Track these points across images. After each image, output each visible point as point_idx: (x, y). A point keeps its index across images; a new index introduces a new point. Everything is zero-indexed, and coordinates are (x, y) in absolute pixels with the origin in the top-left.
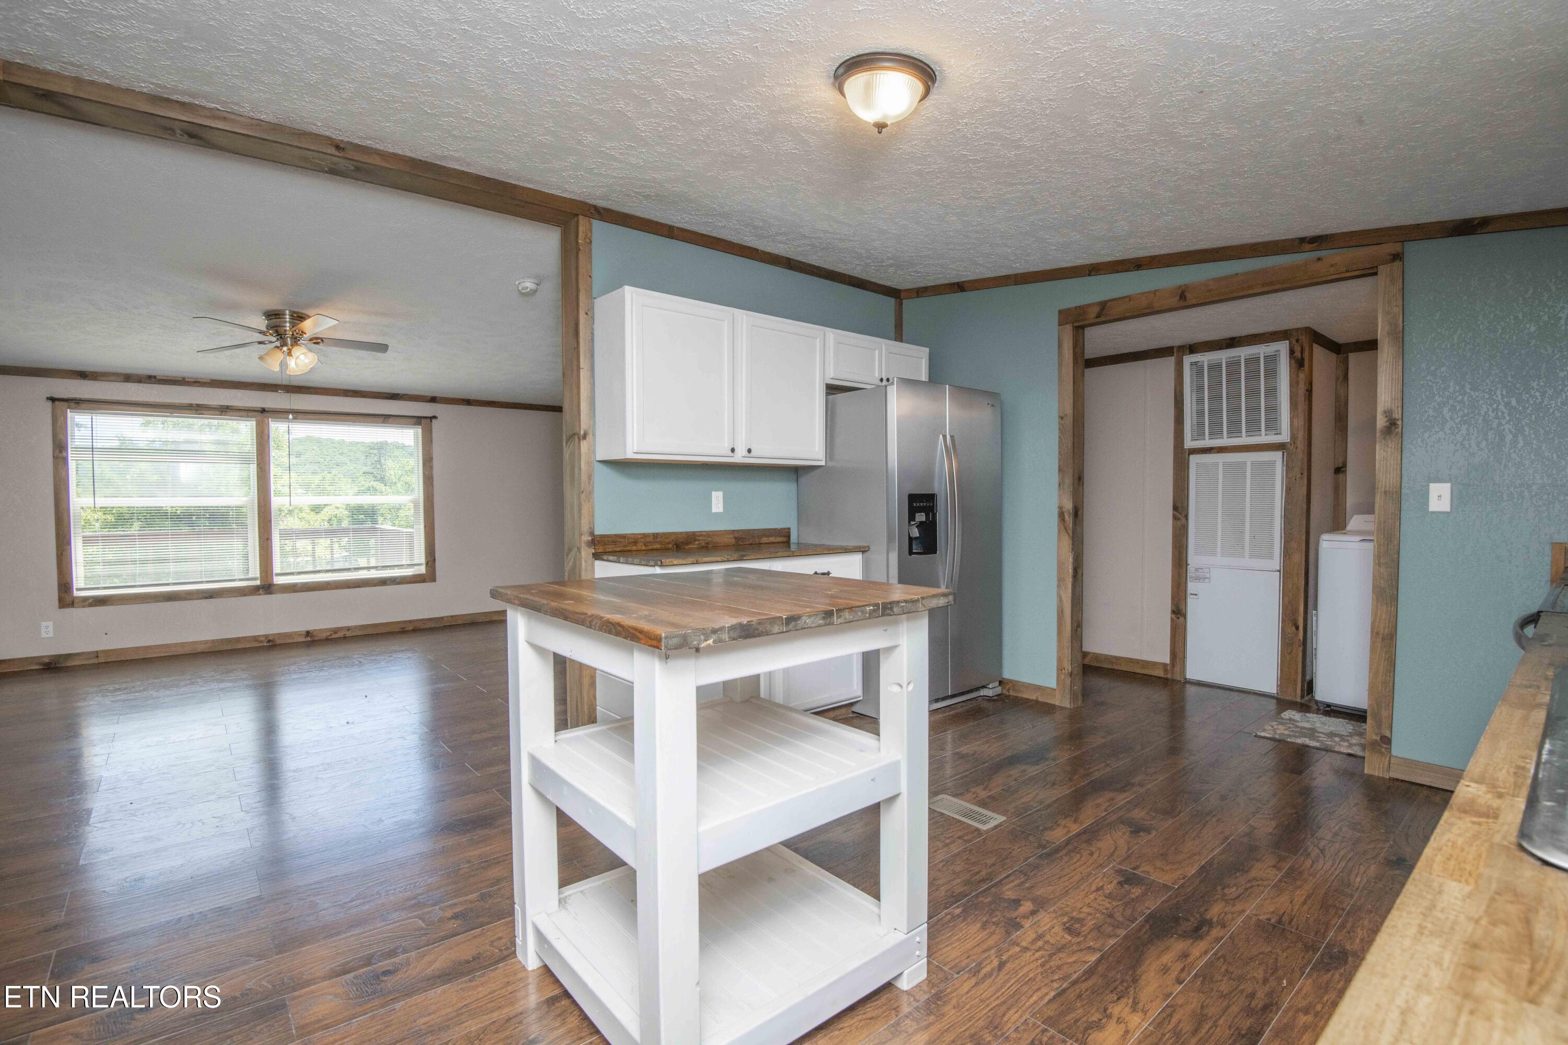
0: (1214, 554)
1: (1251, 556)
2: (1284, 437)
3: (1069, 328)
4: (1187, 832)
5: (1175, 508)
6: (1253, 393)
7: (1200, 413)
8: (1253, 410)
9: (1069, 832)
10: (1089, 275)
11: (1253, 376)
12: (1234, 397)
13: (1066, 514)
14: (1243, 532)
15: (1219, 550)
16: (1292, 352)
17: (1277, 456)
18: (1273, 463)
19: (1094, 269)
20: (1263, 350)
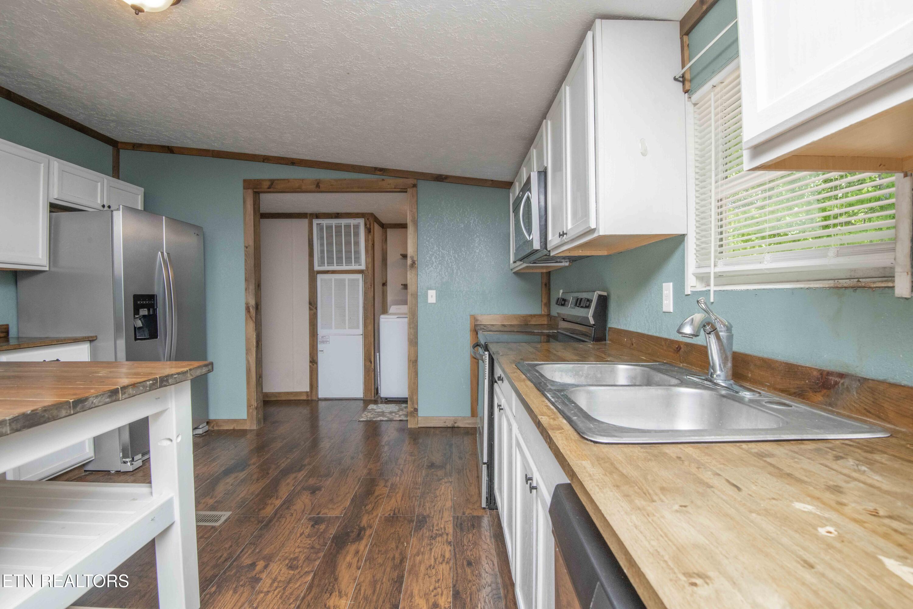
0: (331, 328)
1: (349, 328)
2: (363, 267)
3: (250, 192)
4: (340, 483)
5: (310, 304)
6: (348, 243)
7: (322, 252)
8: (348, 252)
9: (275, 506)
10: (263, 162)
11: (348, 234)
12: (339, 244)
13: (250, 308)
14: (345, 316)
15: (333, 325)
16: (366, 225)
17: (359, 277)
18: (358, 280)
19: (266, 159)
20: (352, 222)
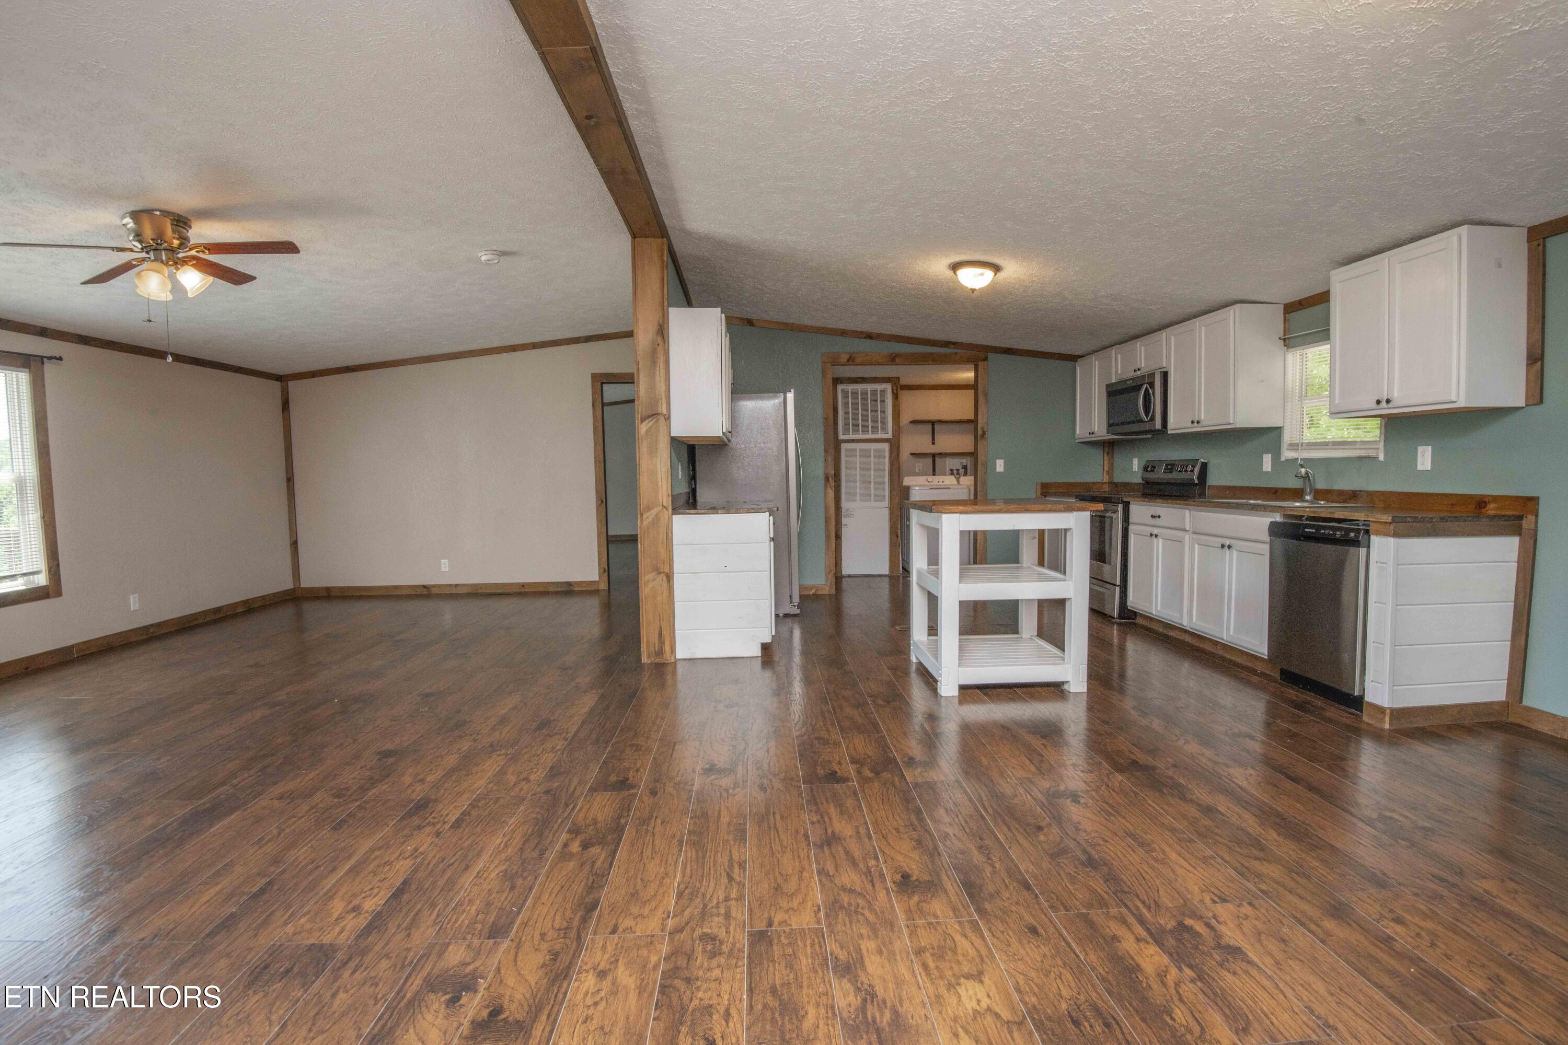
0: (855, 501)
1: (875, 501)
2: (890, 436)
3: (829, 365)
6: (874, 411)
7: (847, 419)
8: (875, 420)
11: (874, 402)
12: (865, 411)
14: (870, 488)
15: (858, 498)
16: (893, 390)
17: (886, 446)
18: (884, 449)
19: (843, 333)
20: (879, 387)
